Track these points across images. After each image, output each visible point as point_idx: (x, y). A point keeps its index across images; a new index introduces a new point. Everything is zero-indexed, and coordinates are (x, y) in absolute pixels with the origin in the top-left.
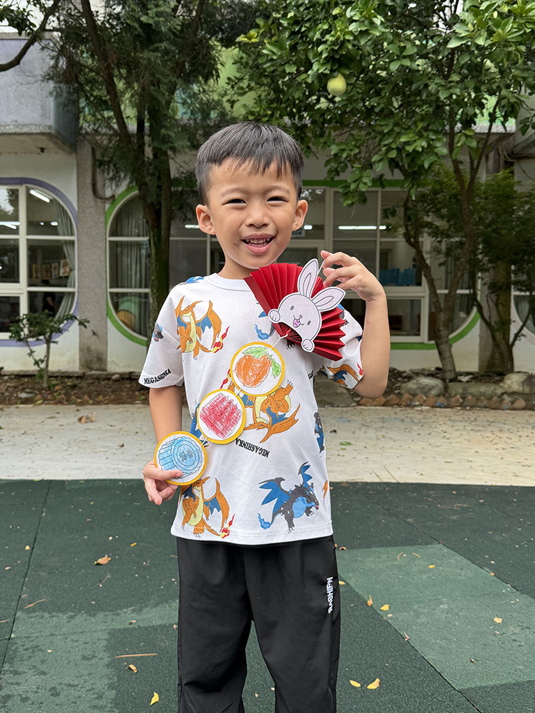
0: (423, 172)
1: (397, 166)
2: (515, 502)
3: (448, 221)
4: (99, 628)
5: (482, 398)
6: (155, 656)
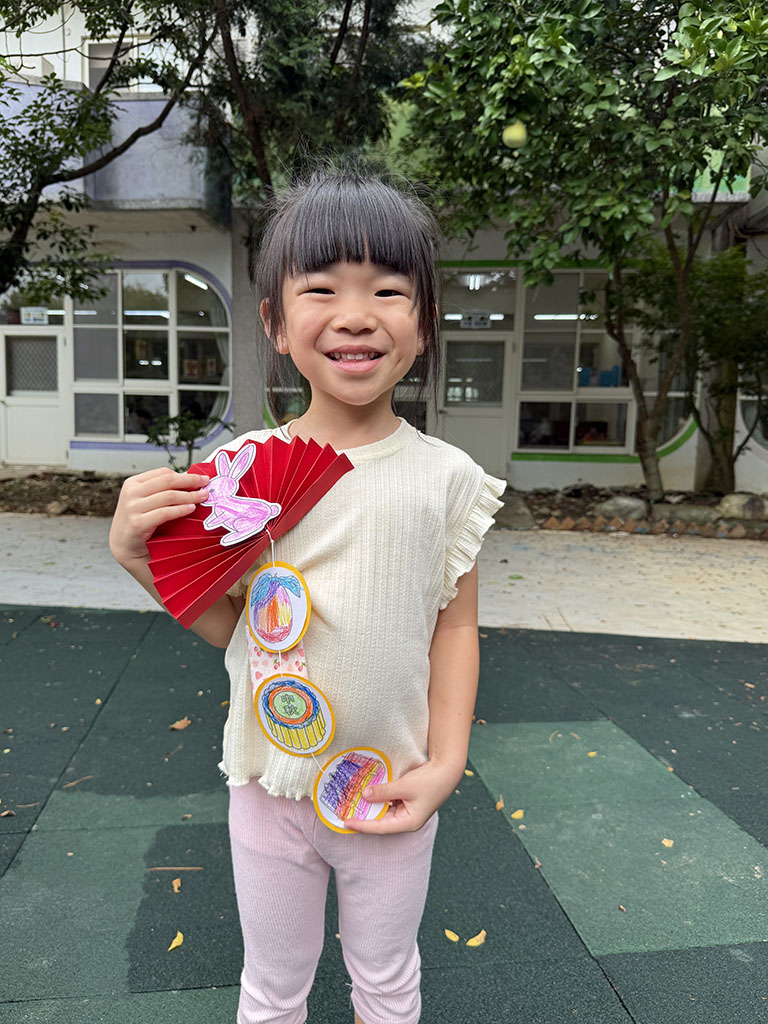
0: (624, 244)
1: (592, 237)
2: (715, 664)
3: (661, 308)
4: (144, 823)
5: (693, 524)
6: (199, 872)
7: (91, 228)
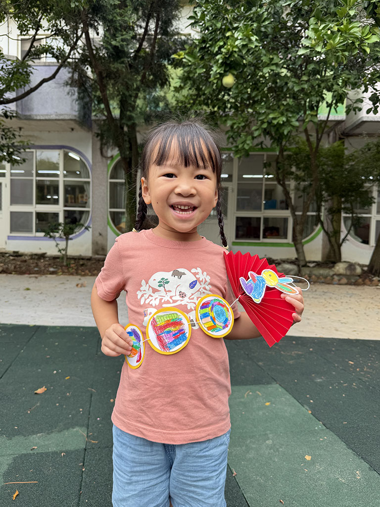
0: (284, 137)
1: (268, 133)
2: (333, 351)
3: (304, 171)
4: (8, 453)
6: (35, 484)
7: (20, 129)
